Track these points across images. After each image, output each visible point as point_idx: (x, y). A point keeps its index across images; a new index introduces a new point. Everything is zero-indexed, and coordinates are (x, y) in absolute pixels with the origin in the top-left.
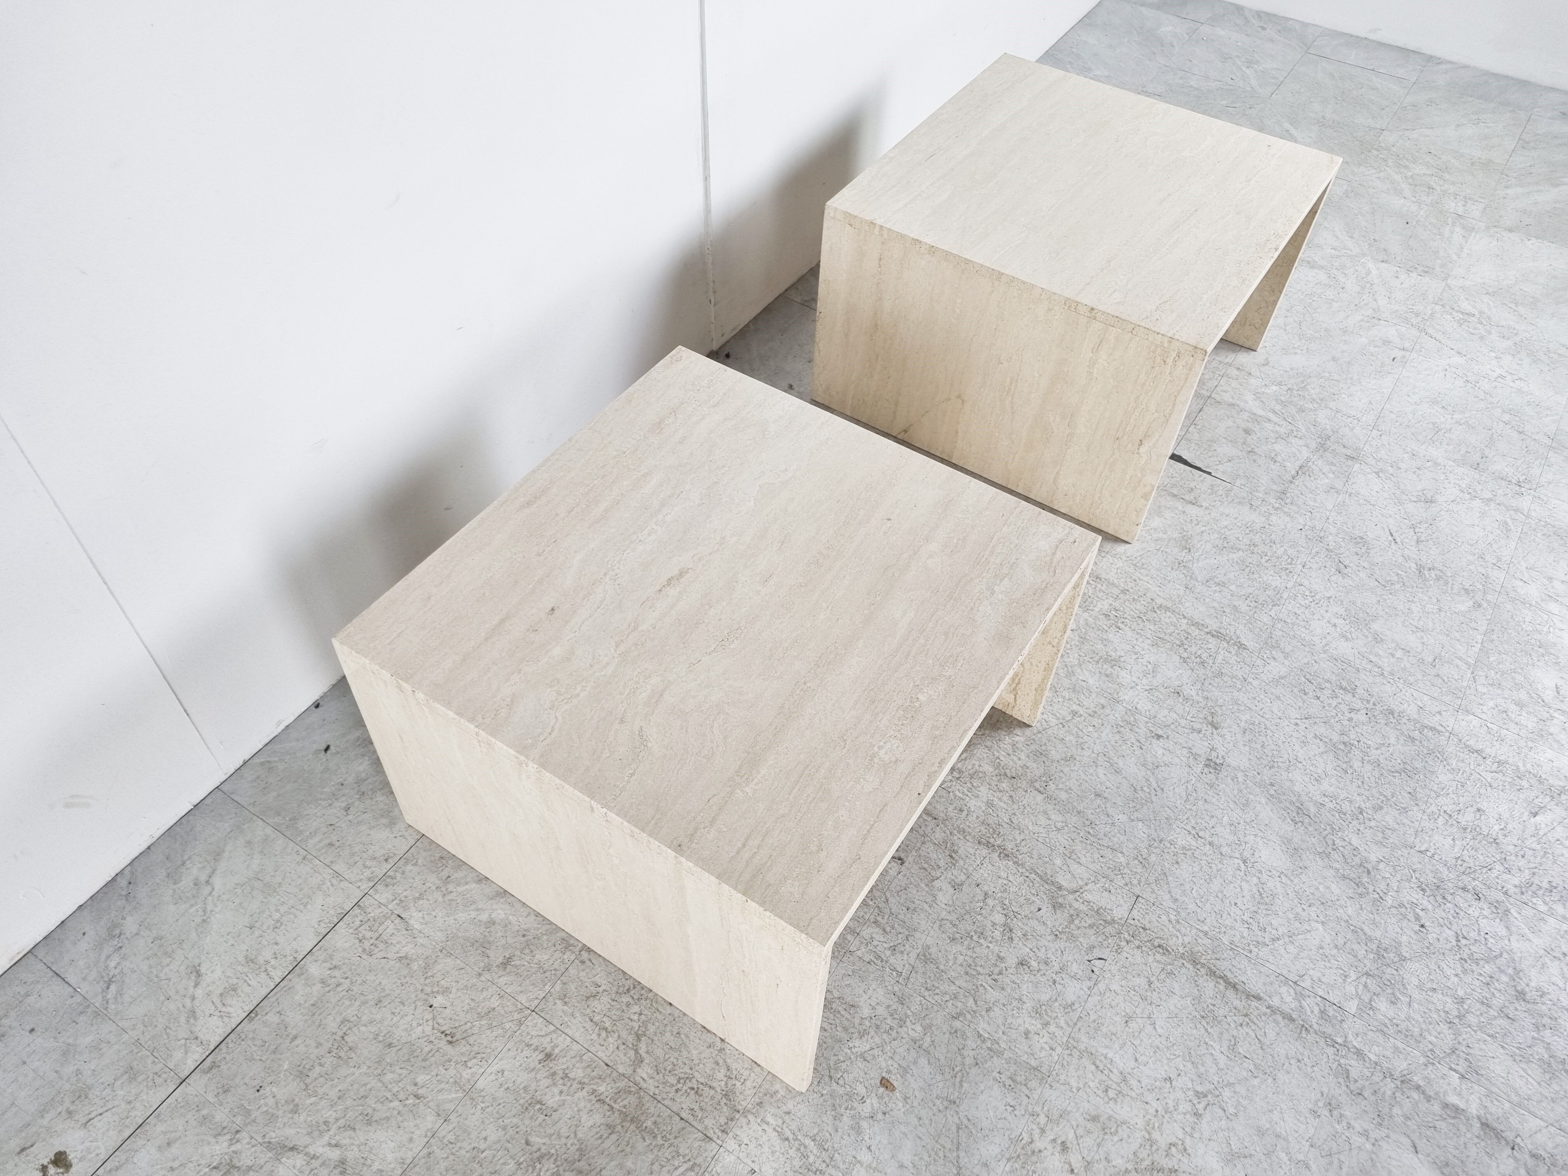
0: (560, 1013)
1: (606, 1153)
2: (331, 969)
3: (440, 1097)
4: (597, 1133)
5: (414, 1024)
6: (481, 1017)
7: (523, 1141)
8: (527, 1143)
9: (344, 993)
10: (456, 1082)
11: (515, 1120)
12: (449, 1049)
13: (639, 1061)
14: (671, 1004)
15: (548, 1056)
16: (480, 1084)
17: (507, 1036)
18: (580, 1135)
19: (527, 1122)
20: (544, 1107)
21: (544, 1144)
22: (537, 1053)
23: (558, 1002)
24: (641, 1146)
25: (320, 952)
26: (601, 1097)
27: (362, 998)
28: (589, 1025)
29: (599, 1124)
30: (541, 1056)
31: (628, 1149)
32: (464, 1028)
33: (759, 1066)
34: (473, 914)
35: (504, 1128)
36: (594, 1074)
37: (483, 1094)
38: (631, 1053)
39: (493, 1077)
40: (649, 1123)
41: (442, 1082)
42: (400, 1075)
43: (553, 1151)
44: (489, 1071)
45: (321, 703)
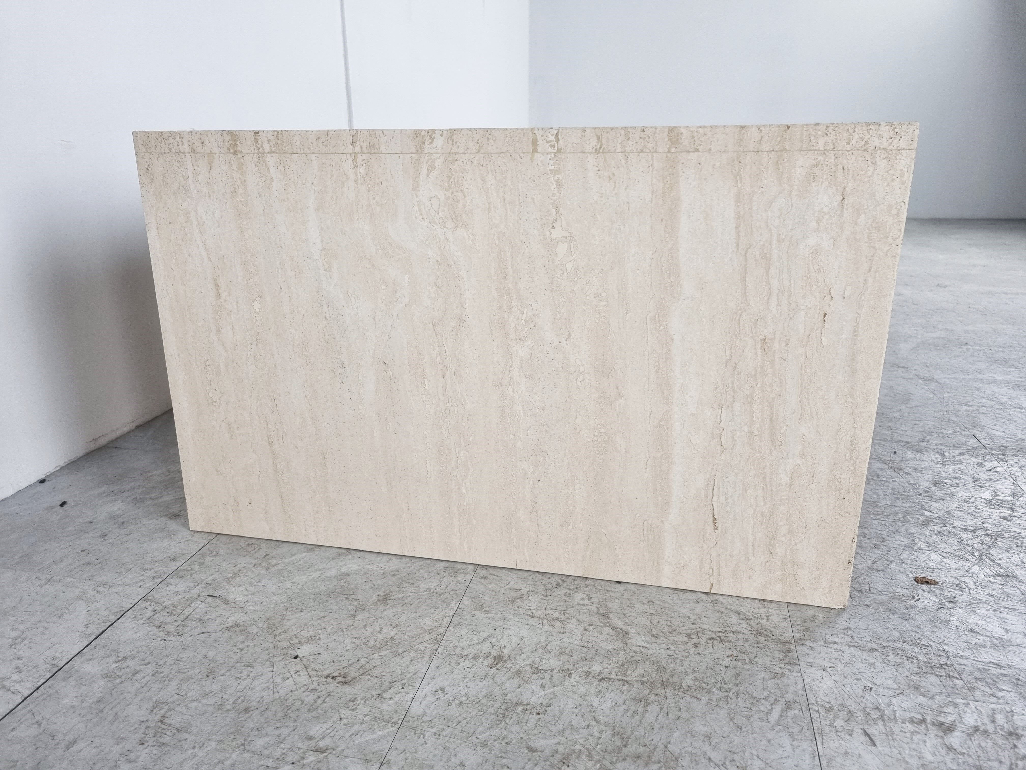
0: (487, 621)
1: (656, 726)
2: (116, 662)
3: (358, 741)
4: (627, 711)
5: (278, 680)
6: (376, 649)
7: (525, 750)
8: (531, 750)
9: (148, 678)
10: (375, 719)
11: (495, 732)
12: (346, 689)
13: (623, 635)
14: (619, 582)
15: (499, 659)
16: (416, 710)
17: (427, 656)
18: (603, 719)
19: (516, 728)
20: (529, 707)
21: (559, 743)
22: (480, 661)
23: (478, 613)
24: (699, 707)
25: (95, 651)
26: (602, 675)
27: (180, 676)
28: (532, 621)
29: (621, 701)
30: (489, 661)
31: (684, 714)
32: (358, 665)
33: (771, 601)
34: (317, 574)
35: (484, 744)
36: (575, 658)
37: (425, 719)
38: (608, 630)
39: (430, 698)
40: (688, 681)
41: (353, 724)
42: (279, 736)
43: (578, 747)
44: (421, 694)
45: (47, 479)
